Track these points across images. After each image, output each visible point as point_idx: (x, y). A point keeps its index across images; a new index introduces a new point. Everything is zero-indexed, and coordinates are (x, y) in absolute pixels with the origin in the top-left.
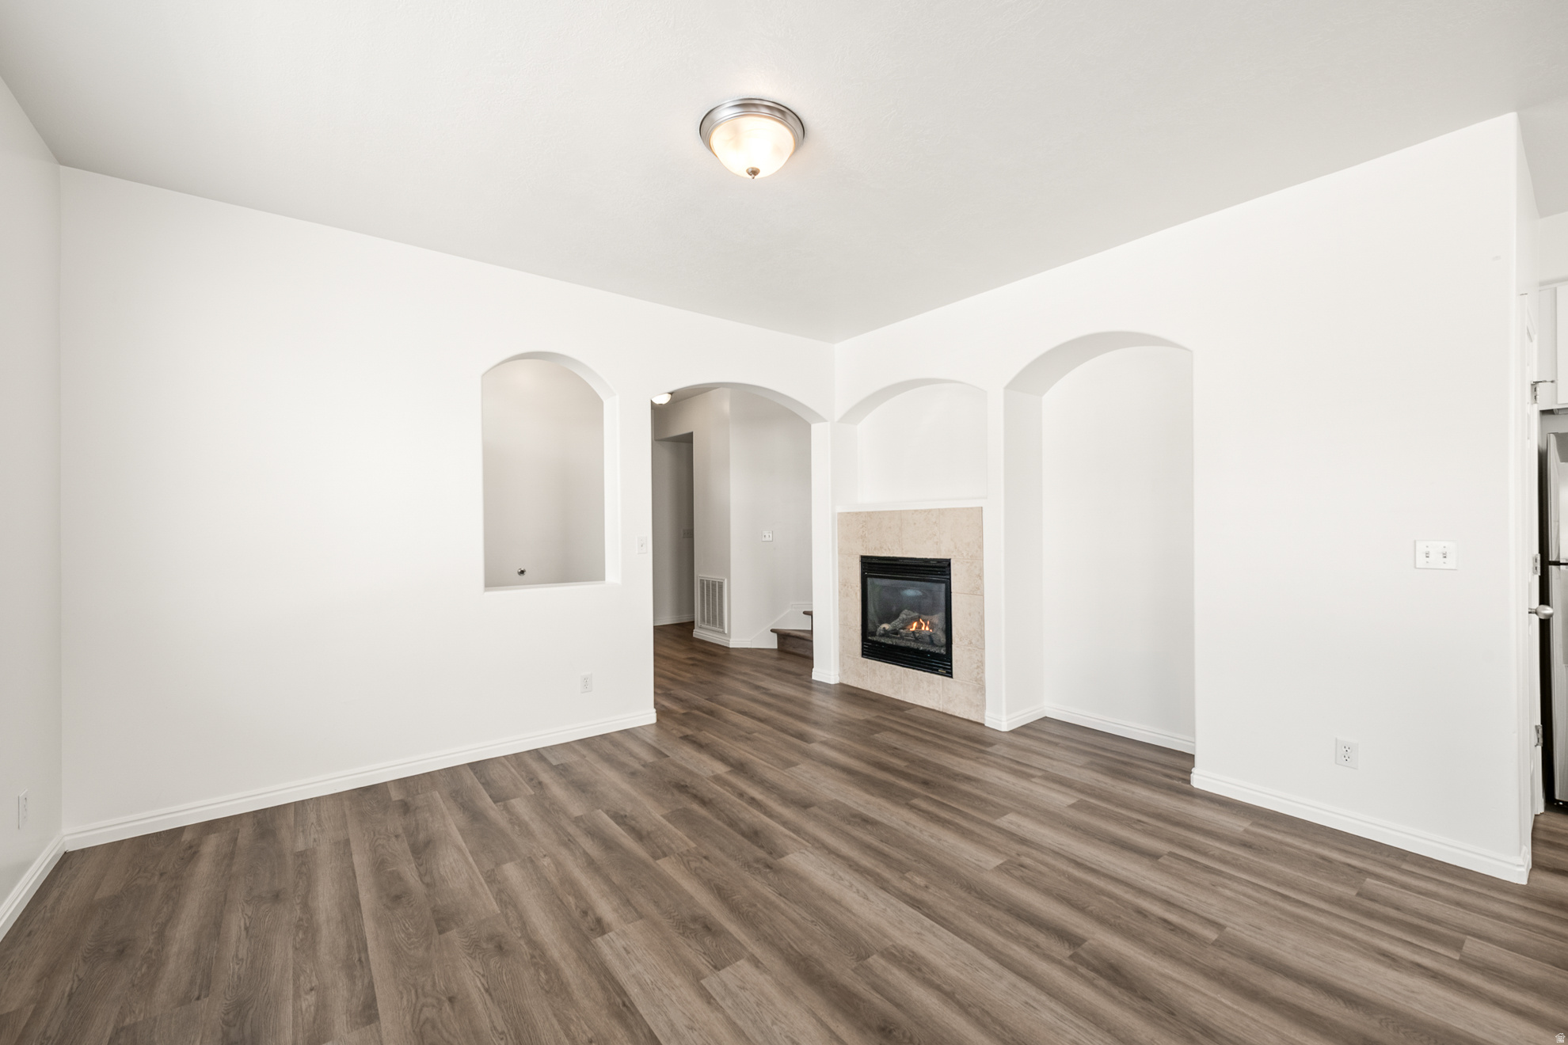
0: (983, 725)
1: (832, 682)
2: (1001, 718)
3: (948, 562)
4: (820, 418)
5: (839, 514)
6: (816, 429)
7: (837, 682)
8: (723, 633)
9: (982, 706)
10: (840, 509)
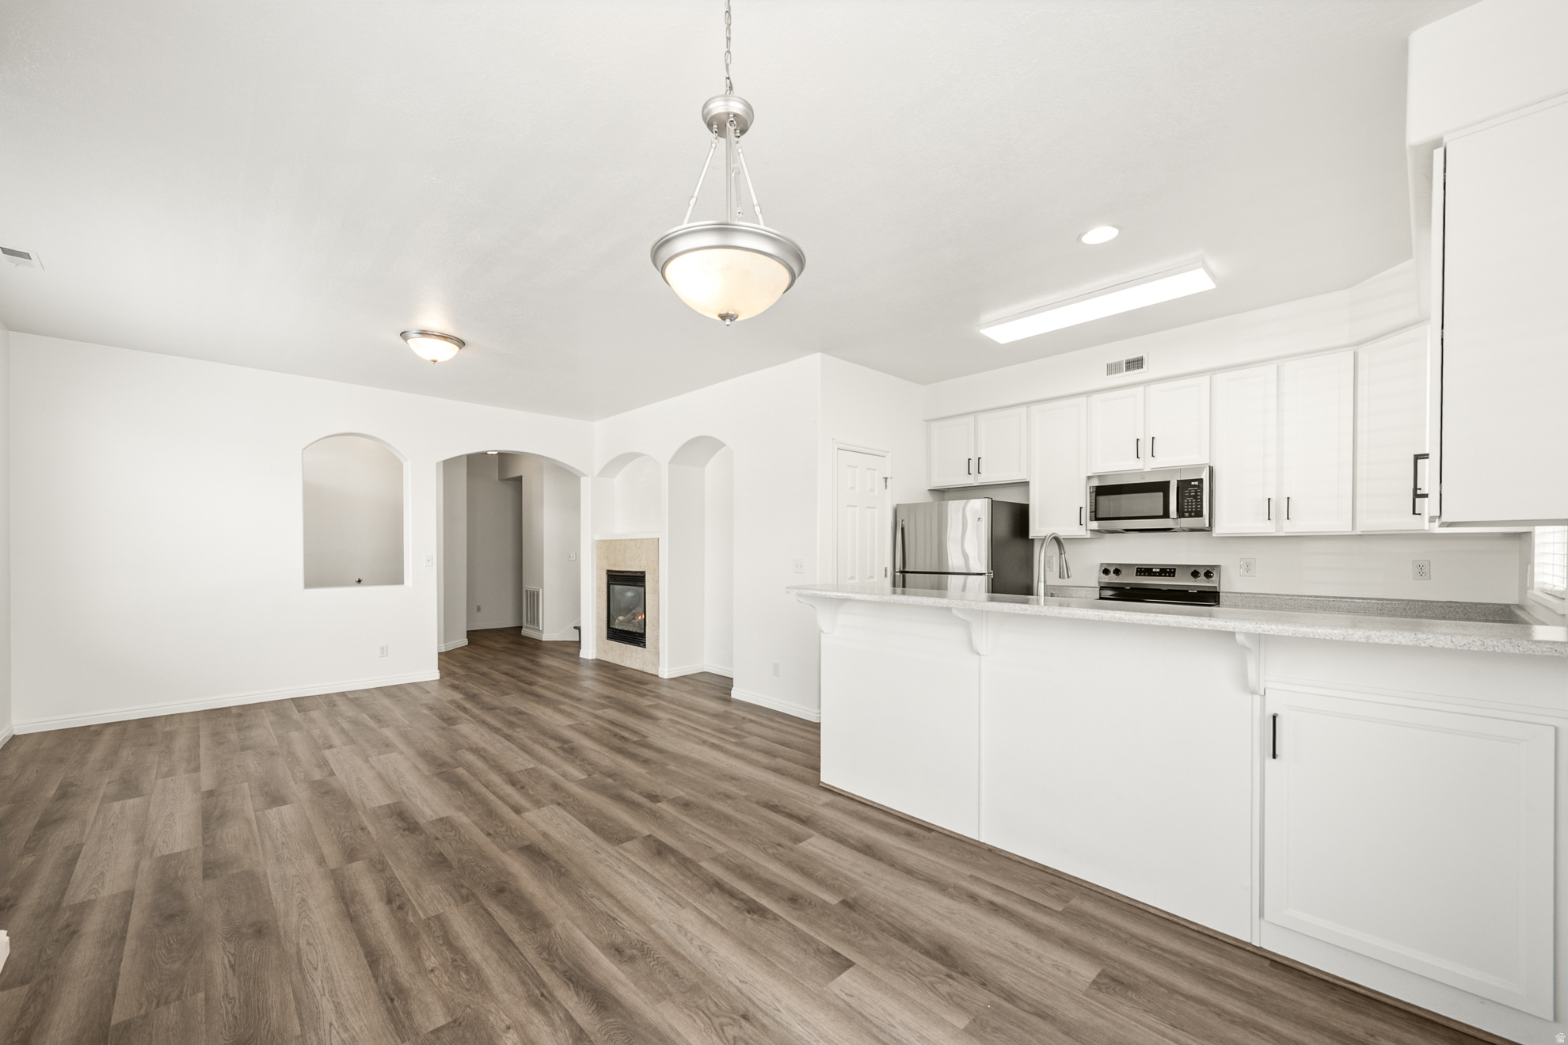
0: (657, 676)
1: (590, 658)
2: (665, 672)
3: (644, 573)
4: (584, 475)
5: (597, 541)
6: (583, 479)
7: (594, 657)
8: (539, 629)
9: (657, 664)
10: (597, 538)
